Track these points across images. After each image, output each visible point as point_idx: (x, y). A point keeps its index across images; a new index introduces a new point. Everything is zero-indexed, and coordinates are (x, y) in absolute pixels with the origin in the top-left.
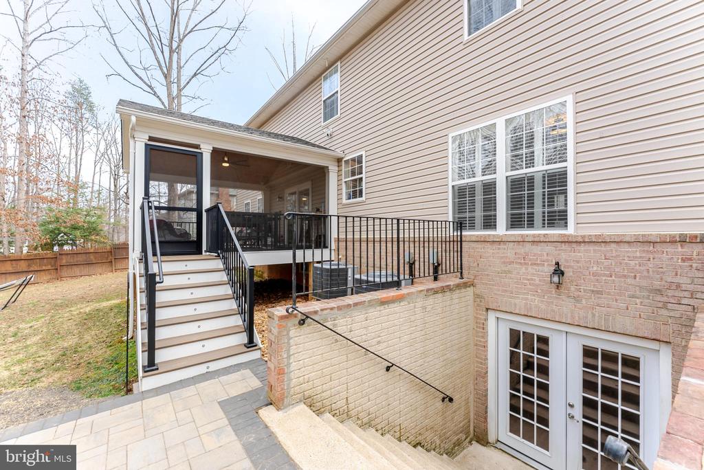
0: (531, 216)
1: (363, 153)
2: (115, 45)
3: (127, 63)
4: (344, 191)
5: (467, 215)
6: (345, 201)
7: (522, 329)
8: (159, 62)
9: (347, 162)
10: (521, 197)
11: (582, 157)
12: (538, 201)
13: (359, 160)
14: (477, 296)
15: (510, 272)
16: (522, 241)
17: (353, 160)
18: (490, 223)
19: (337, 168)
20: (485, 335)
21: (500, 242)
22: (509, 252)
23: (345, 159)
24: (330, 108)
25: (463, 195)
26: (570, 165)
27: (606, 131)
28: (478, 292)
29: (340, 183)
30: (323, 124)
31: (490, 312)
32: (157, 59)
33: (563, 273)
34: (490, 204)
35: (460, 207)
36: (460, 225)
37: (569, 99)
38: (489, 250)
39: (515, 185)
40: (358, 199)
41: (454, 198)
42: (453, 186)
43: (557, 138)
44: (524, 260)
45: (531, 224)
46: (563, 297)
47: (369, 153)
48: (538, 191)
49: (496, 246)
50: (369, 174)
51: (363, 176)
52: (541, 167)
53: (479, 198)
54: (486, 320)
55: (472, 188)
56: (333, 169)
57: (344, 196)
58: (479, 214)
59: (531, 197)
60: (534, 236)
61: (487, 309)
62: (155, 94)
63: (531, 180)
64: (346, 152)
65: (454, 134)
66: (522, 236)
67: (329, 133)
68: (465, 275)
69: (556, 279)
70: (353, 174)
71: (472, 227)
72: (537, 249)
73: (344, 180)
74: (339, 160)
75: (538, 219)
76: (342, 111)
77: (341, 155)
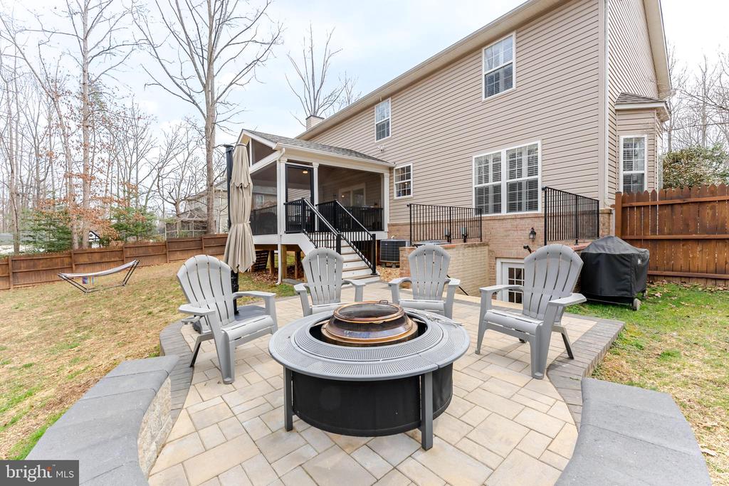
0: (520, 204)
1: (411, 164)
2: (158, 58)
3: (168, 74)
4: (395, 190)
5: (484, 205)
6: (396, 198)
7: (515, 267)
8: (198, 73)
9: (397, 170)
10: (515, 194)
11: (545, 173)
12: (524, 196)
13: (408, 169)
14: (490, 251)
15: (509, 235)
16: (515, 218)
17: (403, 169)
18: (497, 209)
19: (389, 175)
20: (495, 273)
21: (504, 219)
22: (508, 224)
23: (396, 168)
24: (382, 130)
25: (481, 193)
26: (539, 177)
27: (556, 161)
28: (490, 248)
29: (391, 184)
30: (376, 142)
31: (498, 260)
32: (197, 70)
33: (535, 233)
34: (497, 198)
35: (479, 200)
36: (479, 211)
37: (539, 142)
38: (497, 224)
39: (512, 187)
40: (406, 196)
41: (476, 195)
42: (475, 188)
43: (533, 161)
44: (516, 229)
45: (520, 209)
46: (536, 245)
47: (415, 165)
48: (524, 191)
49: (500, 222)
50: (416, 179)
51: (411, 180)
52: (525, 178)
53: (491, 195)
54: (495, 264)
55: (487, 189)
56: (387, 175)
57: (395, 194)
58: (491, 204)
59: (520, 194)
60: (521, 215)
61: (496, 258)
62: (194, 102)
63: (520, 184)
64: (396, 163)
65: (476, 156)
66: (515, 215)
67: (382, 148)
68: (483, 239)
69: (532, 236)
70: (403, 178)
71: (487, 212)
72: (523, 222)
73: (395, 183)
74: (391, 169)
75: (524, 206)
76: (393, 134)
77: (393, 165)
